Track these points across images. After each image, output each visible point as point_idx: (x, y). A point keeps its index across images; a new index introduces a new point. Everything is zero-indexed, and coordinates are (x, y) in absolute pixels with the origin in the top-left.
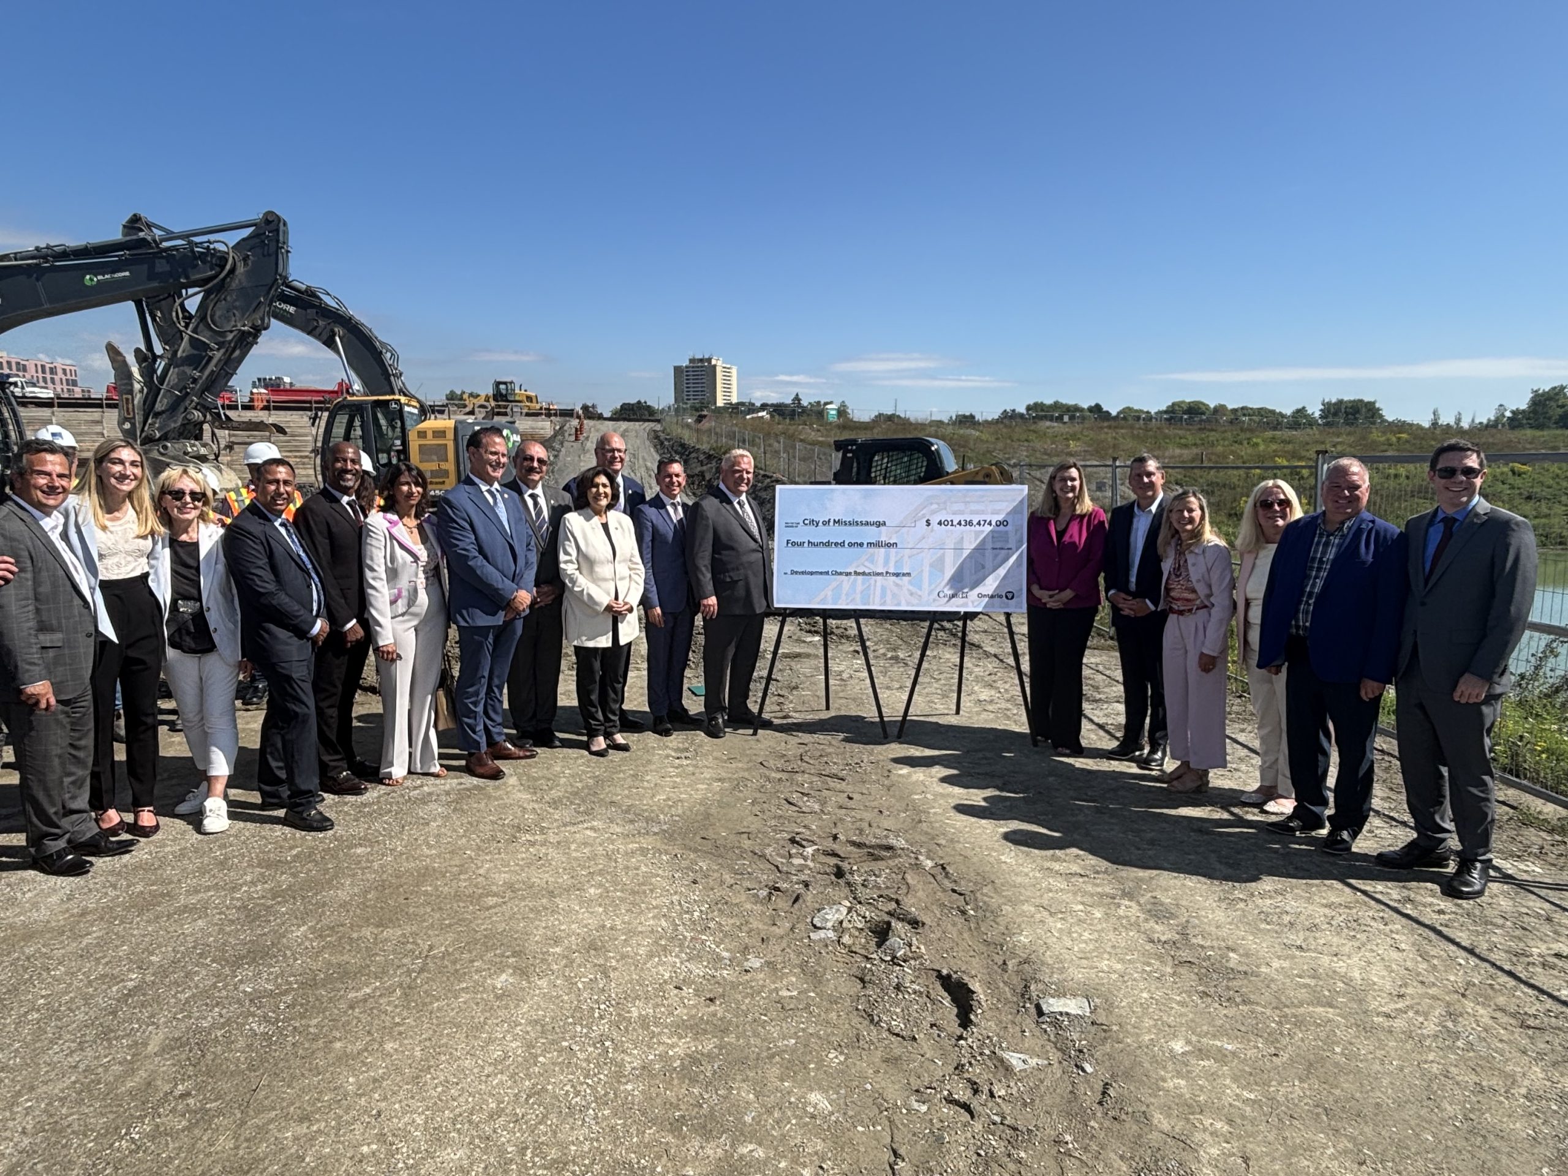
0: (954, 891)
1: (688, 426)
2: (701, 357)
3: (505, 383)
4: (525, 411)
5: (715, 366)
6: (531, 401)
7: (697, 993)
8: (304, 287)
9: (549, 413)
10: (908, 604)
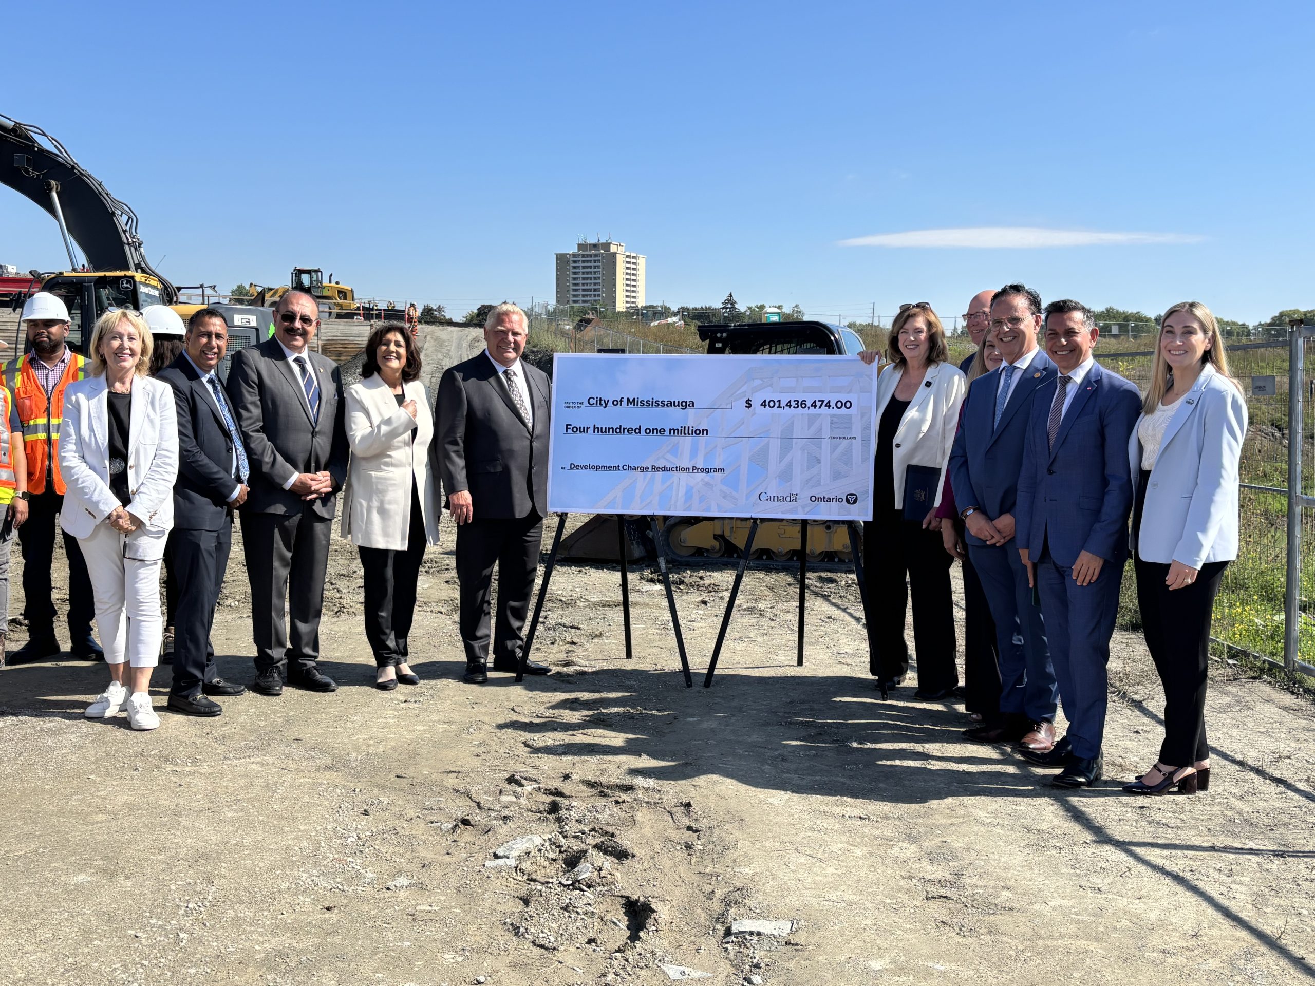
0: (689, 828)
1: (564, 334)
2: (594, 241)
3: (308, 272)
4: (335, 311)
5: (614, 254)
6: (345, 298)
7: (315, 901)
8: (11, 124)
9: (368, 313)
10: (720, 509)
